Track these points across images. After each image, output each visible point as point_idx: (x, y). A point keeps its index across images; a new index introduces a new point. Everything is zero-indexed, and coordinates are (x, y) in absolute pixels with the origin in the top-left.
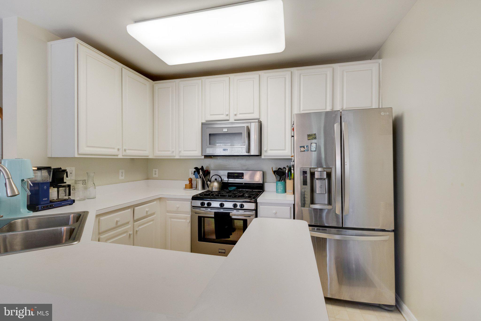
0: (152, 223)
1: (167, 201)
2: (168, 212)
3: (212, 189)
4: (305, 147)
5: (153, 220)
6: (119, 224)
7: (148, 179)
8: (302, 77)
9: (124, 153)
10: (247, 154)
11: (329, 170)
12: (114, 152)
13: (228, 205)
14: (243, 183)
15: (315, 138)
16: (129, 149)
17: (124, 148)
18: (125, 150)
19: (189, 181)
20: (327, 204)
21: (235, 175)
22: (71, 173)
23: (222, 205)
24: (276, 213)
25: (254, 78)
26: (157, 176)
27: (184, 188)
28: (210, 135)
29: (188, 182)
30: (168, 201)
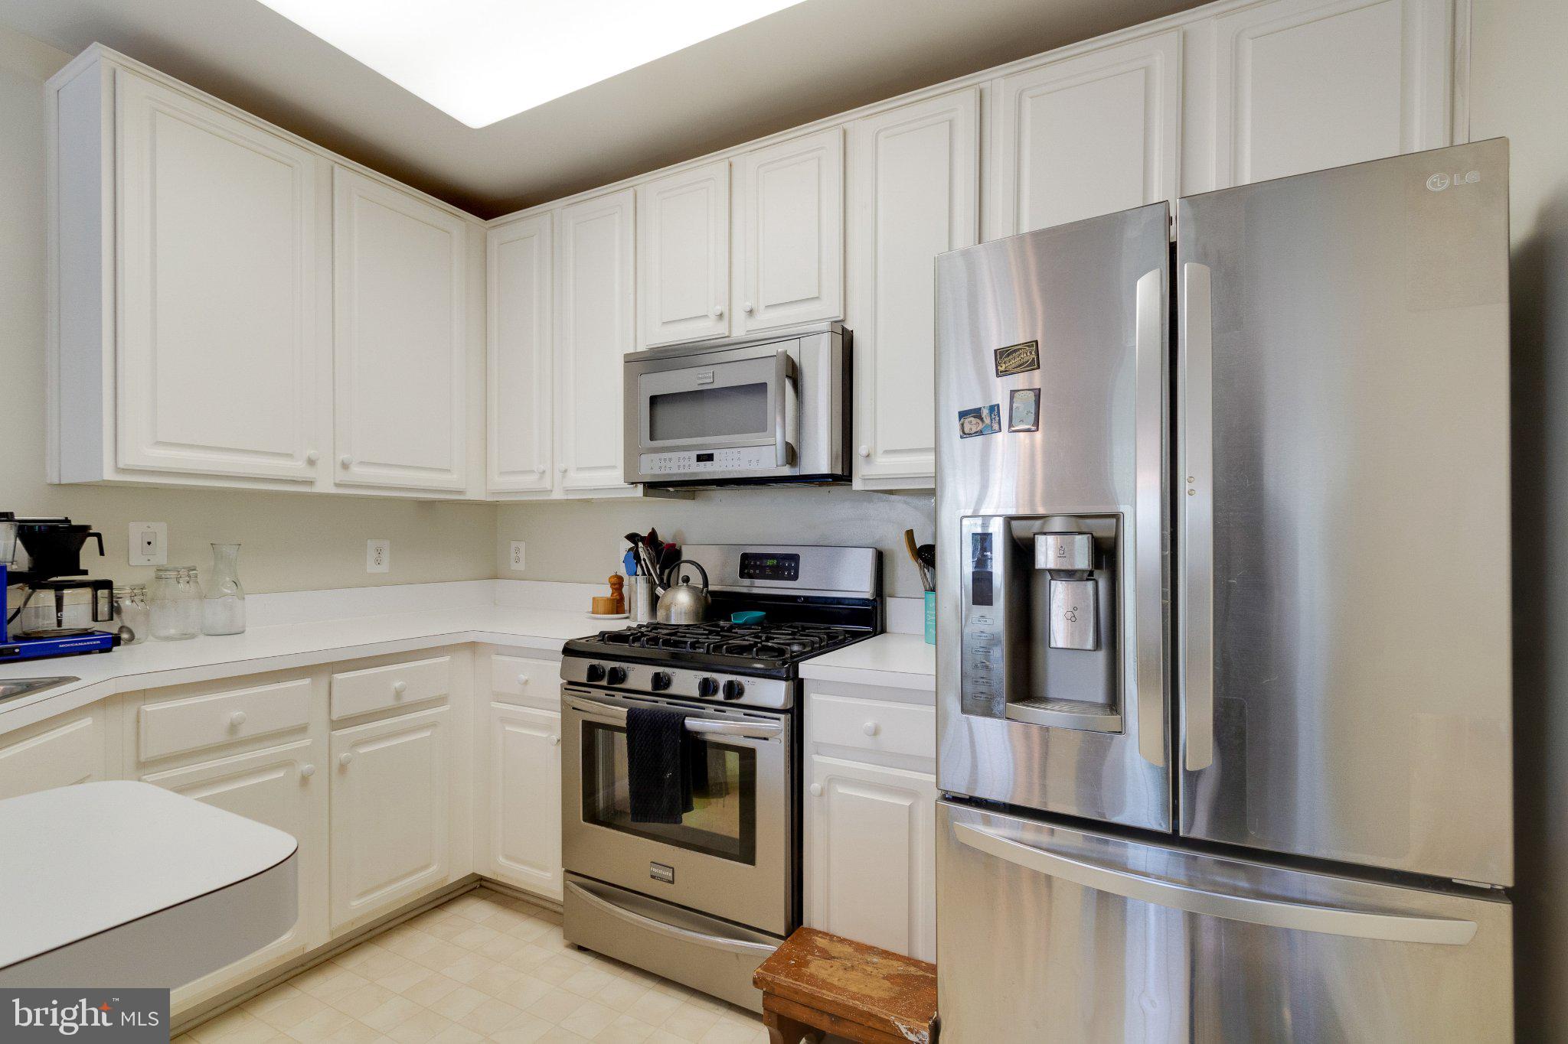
0: (427, 734)
1: (494, 657)
2: (499, 697)
3: (668, 617)
4: (985, 413)
5: (434, 725)
6: (245, 732)
7: (495, 577)
8: (1027, 104)
9: (342, 476)
10: (787, 471)
11: (1103, 528)
12: (295, 468)
13: (686, 682)
14: (800, 597)
15: (1034, 365)
16: (362, 463)
17: (343, 456)
18: (345, 466)
19: (612, 585)
20: (1103, 706)
21: (770, 562)
22: (149, 543)
23: (660, 683)
24: (876, 732)
25: (822, 148)
26: (521, 567)
27: (588, 612)
28: (654, 400)
29: (607, 592)
30: (499, 658)
